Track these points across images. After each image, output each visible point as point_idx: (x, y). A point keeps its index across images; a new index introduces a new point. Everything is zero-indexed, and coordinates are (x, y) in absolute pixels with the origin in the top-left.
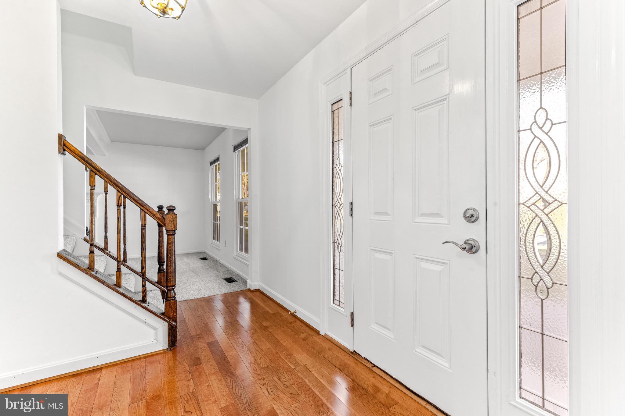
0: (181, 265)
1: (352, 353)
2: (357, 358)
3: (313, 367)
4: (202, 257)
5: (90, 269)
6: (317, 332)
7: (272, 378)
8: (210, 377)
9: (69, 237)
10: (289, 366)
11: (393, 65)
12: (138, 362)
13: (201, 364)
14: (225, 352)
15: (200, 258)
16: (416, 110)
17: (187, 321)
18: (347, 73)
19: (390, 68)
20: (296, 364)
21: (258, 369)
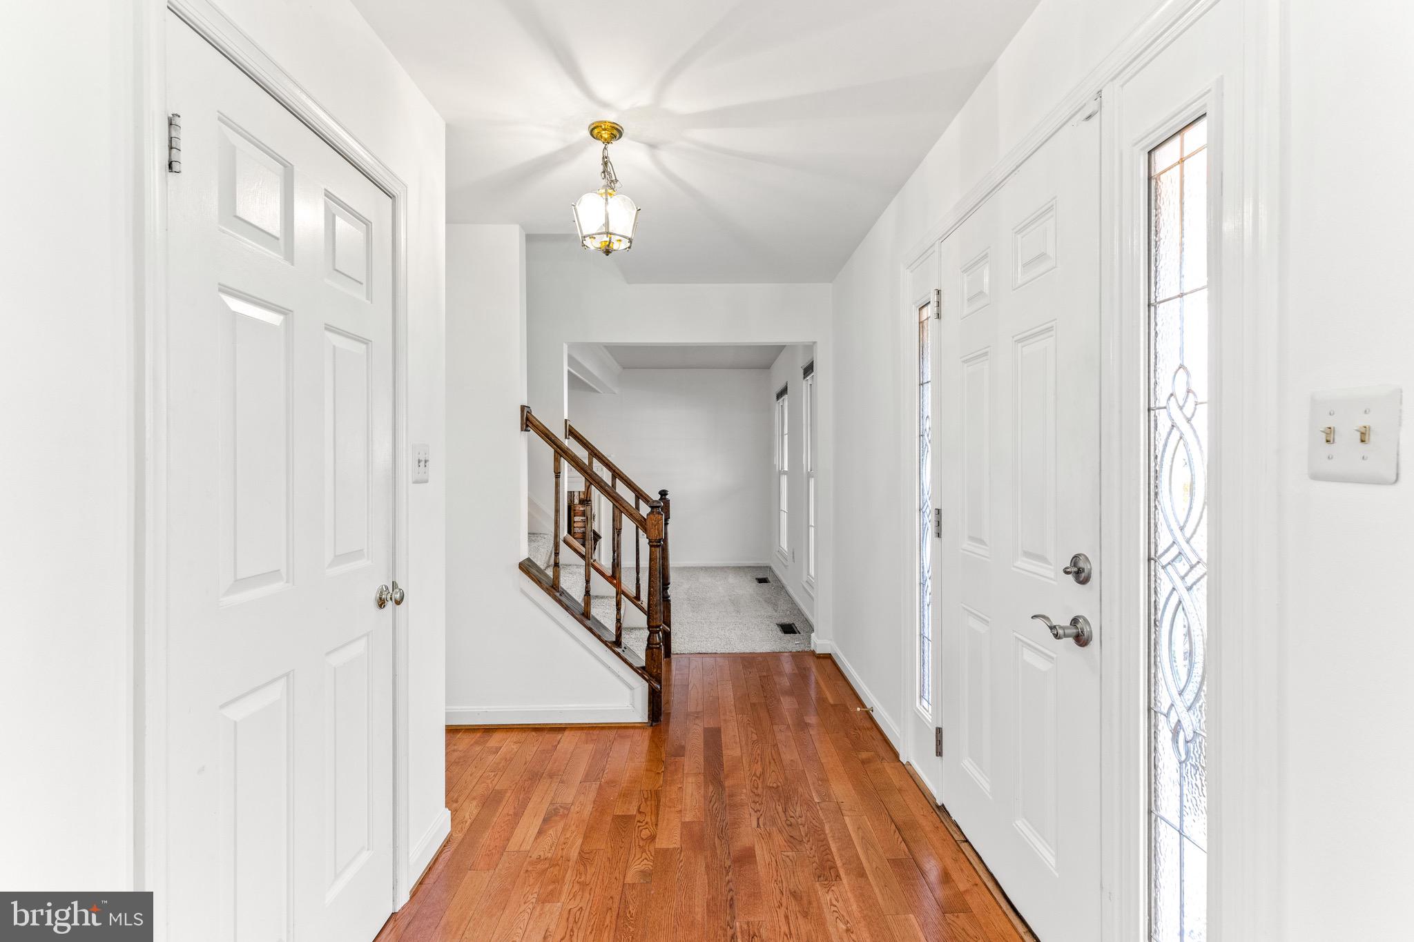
0: (720, 588)
1: (938, 807)
2: (942, 818)
3: (851, 810)
4: (760, 576)
5: (554, 588)
6: (896, 755)
7: (774, 806)
8: (687, 777)
9: (546, 536)
10: (811, 797)
11: (989, 247)
12: (606, 732)
13: (683, 756)
14: (723, 748)
15: (756, 579)
16: (1018, 341)
17: (690, 687)
18: (934, 251)
19: (985, 253)
20: (826, 797)
21: (760, 786)
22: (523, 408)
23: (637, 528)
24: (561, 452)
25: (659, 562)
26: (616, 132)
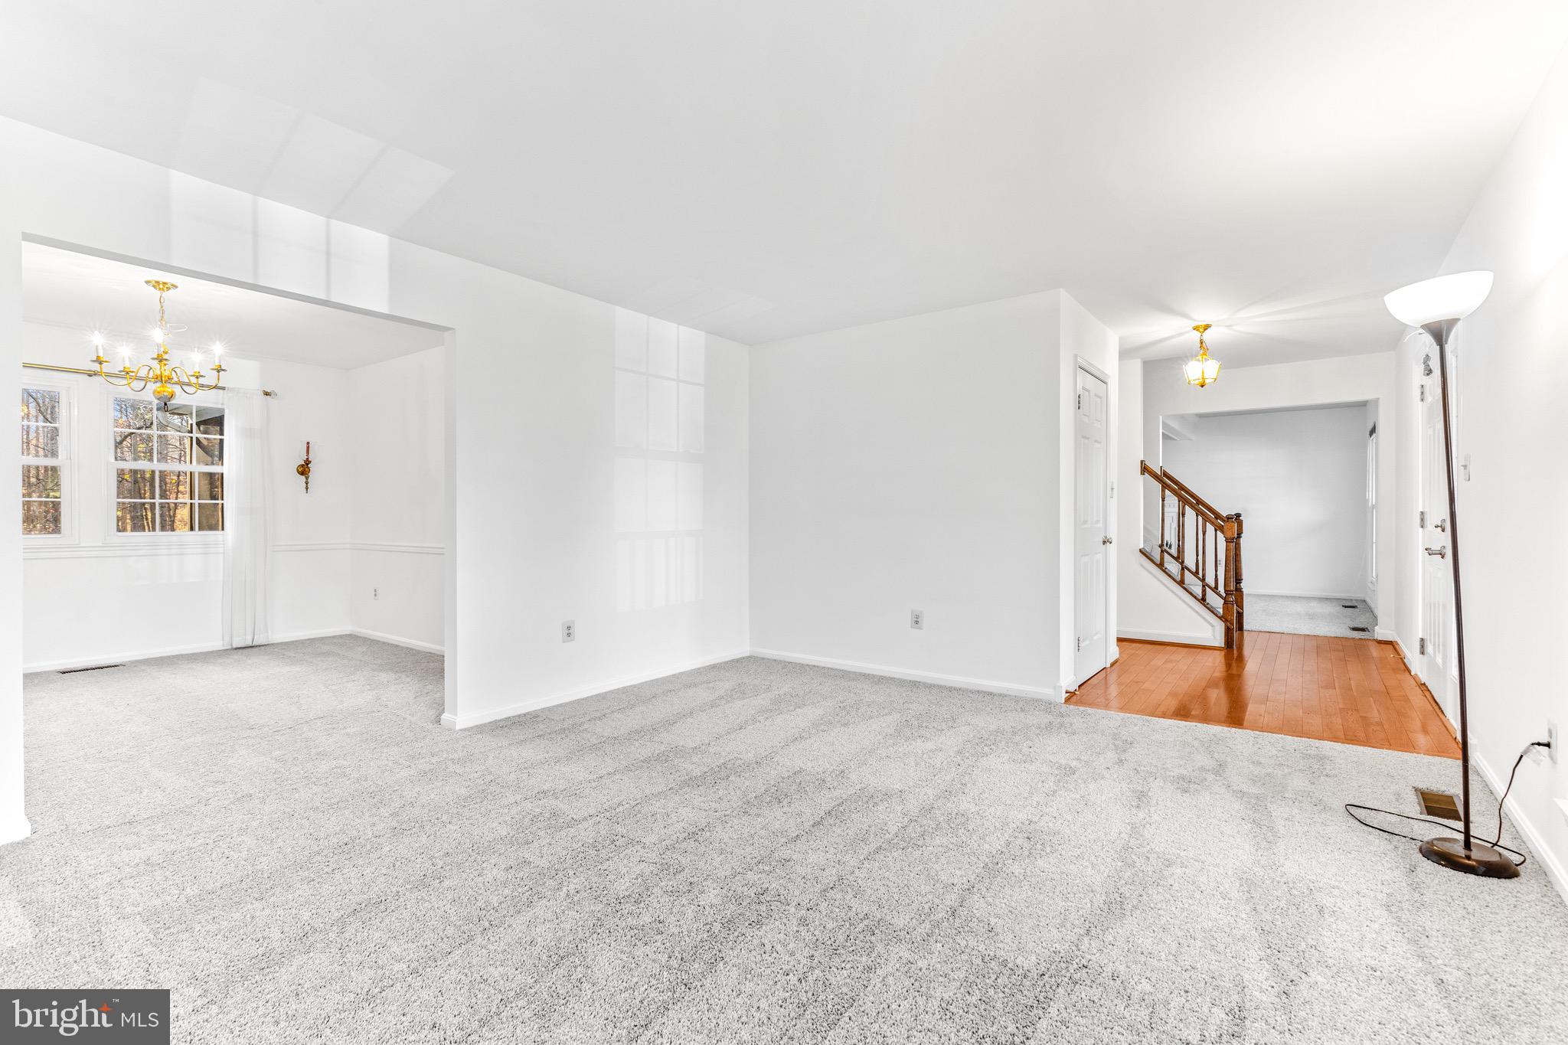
4: (1348, 604)
5: (1161, 565)
15: (1343, 605)
22: (1142, 462)
23: (1216, 530)
24: (1165, 486)
25: (1232, 553)
26: (1207, 327)
